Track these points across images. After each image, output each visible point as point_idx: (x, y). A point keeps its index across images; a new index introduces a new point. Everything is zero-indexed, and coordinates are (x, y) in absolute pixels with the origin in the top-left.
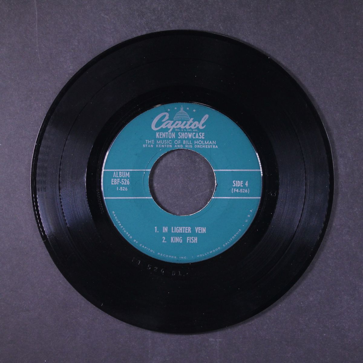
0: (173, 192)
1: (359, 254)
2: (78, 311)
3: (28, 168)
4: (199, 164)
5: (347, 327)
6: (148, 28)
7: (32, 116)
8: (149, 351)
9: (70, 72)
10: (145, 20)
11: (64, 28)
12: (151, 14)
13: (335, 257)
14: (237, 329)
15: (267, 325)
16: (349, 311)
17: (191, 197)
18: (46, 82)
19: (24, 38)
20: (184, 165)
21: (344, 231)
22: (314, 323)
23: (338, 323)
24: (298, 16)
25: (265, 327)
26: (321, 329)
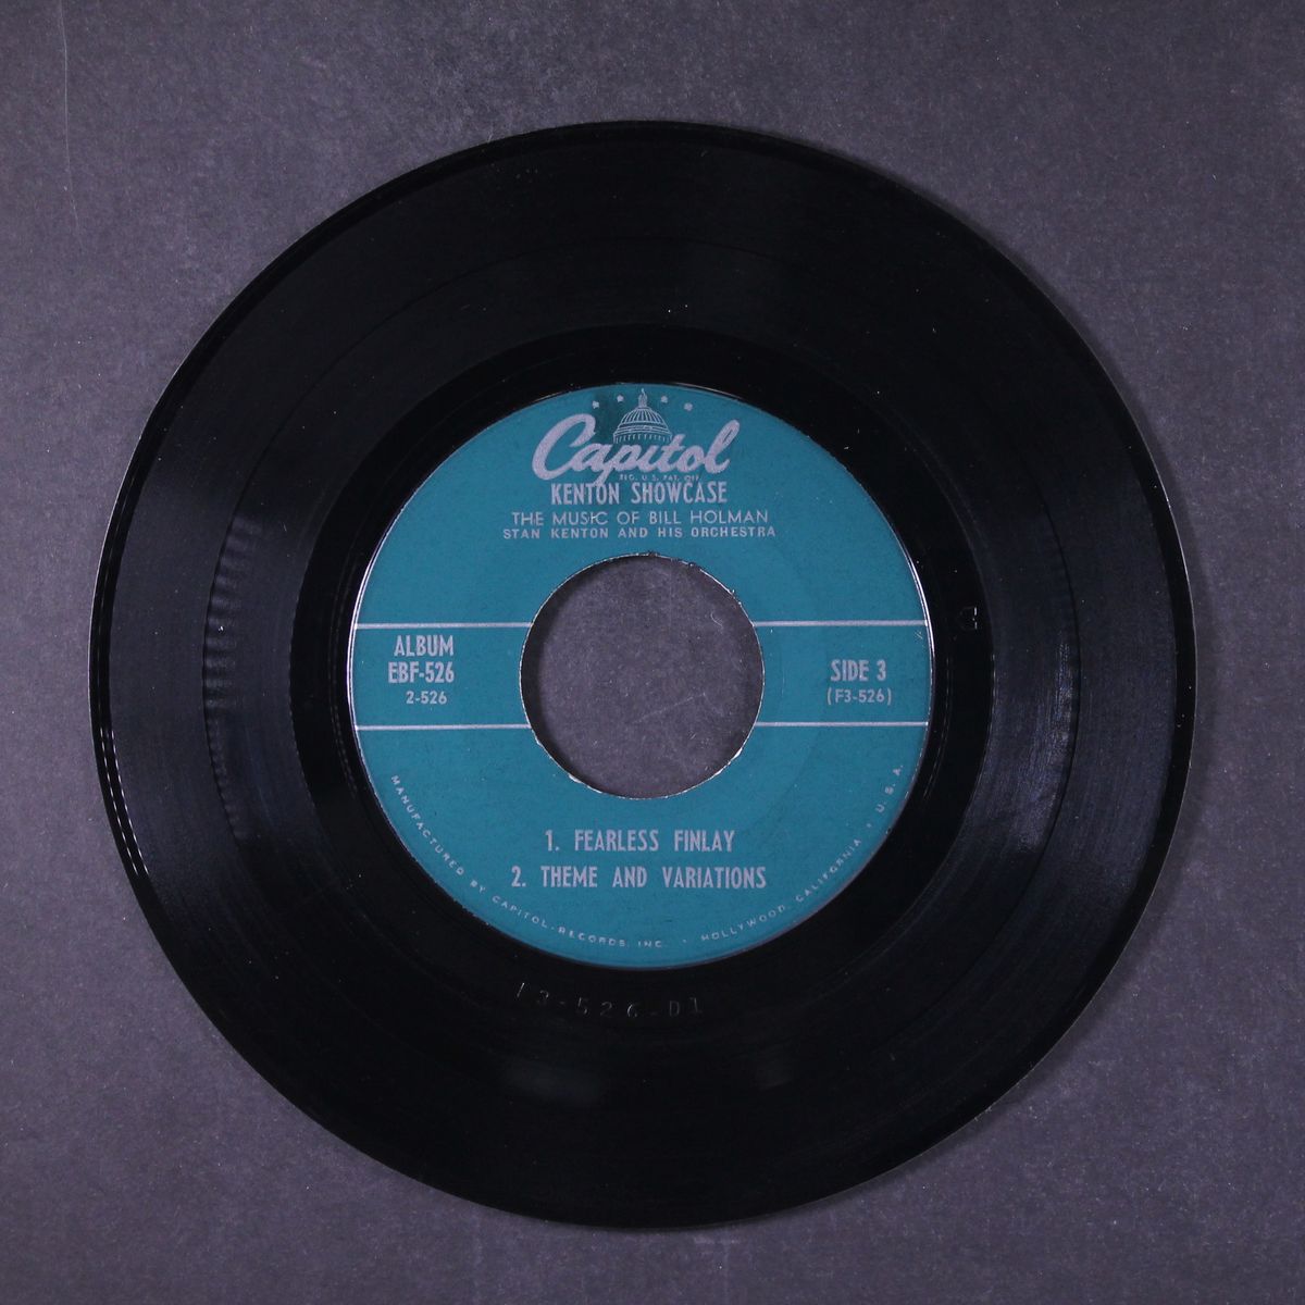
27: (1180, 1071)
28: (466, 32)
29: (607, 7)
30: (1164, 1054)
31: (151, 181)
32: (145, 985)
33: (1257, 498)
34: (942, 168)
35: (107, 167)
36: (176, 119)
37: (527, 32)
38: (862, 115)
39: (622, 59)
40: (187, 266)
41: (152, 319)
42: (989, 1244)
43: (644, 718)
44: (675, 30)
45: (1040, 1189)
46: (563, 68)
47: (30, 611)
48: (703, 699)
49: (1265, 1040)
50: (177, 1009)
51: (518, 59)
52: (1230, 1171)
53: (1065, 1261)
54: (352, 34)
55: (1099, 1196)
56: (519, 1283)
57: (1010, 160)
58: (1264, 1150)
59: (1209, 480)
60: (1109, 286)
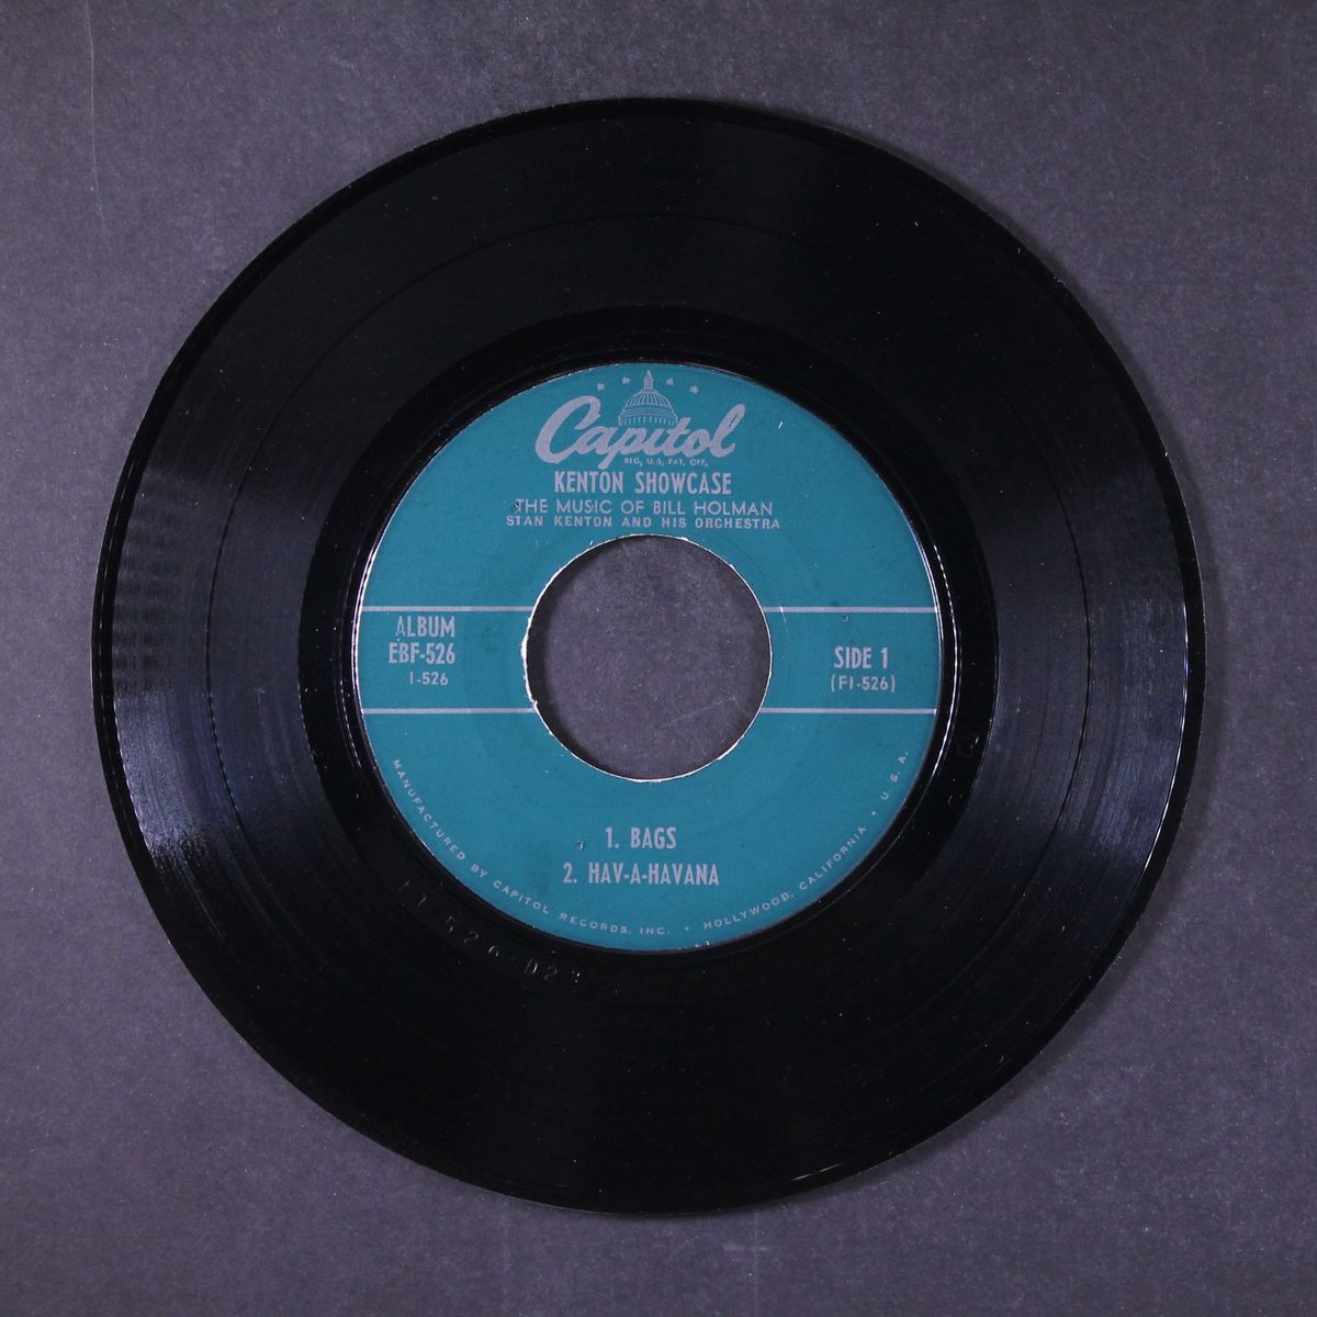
0: (592, 707)
1: (1271, 934)
2: (244, 1144)
3: (61, 618)
4: (685, 604)
5: (1227, 1202)
6: (500, 107)
7: (76, 428)
8: (505, 1291)
9: (214, 267)
10: (489, 77)
11: (193, 107)
12: (510, 57)
13: (1184, 947)
14: (826, 1210)
15: (935, 1196)
16: (1236, 1143)
17: (657, 727)
18: (126, 303)
19: (47, 142)
20: (631, 608)
21: (1218, 851)
22: (1109, 1188)
23: (1196, 1188)
24: (1047, 62)
25: (928, 1202)
26: (1134, 1210)
27: (1212, 1077)
28: (494, 32)
29: (636, 7)
30: (1196, 1061)
31: (178, 181)
33: (1290, 501)
34: (972, 169)
35: (134, 168)
36: (203, 120)
37: (556, 32)
38: (892, 116)
39: (652, 59)
41: (179, 320)
42: (1019, 1252)
43: (673, 722)
44: (705, 31)
45: (1072, 1196)
47: (56, 615)
49: (1298, 1046)
51: (546, 59)
52: (1261, 1178)
53: (1097, 1267)
54: (380, 34)
55: (1130, 1202)
56: (547, 1290)
57: (1042, 161)
58: (1297, 1156)
59: (1242, 483)
60: (1141, 288)
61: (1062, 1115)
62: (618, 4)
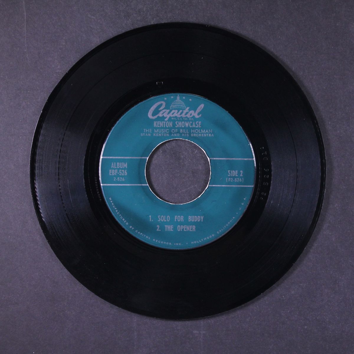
27: (323, 287)
28: (132, 9)
29: (170, 2)
30: (319, 282)
31: (48, 48)
32: (46, 263)
33: (344, 133)
35: (36, 45)
36: (55, 32)
37: (148, 8)
40: (58, 71)
42: (272, 333)
43: (180, 192)
44: (188, 8)
45: (286, 318)
46: (158, 18)
47: (16, 164)
48: (196, 187)
49: (346, 278)
50: (55, 270)
51: (146, 16)
52: (337, 313)
53: (293, 337)
54: (102, 9)
55: (302, 320)
56: (146, 343)
57: (278, 43)
58: (346, 308)
59: (331, 128)
60: (304, 77)
61: (283, 296)
62: (165, 1)
